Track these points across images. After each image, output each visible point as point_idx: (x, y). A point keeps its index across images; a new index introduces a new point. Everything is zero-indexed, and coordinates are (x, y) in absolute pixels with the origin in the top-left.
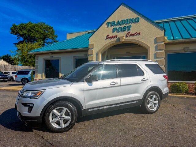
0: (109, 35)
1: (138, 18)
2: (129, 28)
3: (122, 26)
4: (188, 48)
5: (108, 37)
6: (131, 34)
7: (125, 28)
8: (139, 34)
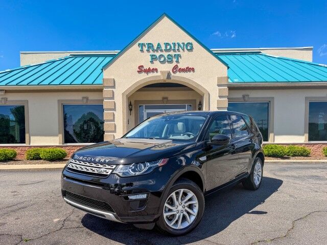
0: (142, 66)
1: (191, 44)
2: (178, 59)
3: (166, 54)
4: (249, 95)
5: (141, 70)
6: (180, 69)
7: (170, 57)
8: (193, 70)
